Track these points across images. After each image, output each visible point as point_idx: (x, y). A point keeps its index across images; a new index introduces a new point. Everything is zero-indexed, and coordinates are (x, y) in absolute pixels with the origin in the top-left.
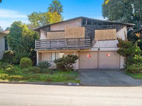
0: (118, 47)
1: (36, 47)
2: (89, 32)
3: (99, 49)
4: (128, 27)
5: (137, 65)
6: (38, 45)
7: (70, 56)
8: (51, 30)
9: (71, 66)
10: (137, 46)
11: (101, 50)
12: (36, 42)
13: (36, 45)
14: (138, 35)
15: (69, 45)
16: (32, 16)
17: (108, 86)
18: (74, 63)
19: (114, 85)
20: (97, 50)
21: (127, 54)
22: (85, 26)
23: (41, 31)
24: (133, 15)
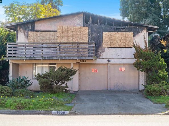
0: (135, 58)
1: (8, 55)
2: (95, 35)
3: (109, 61)
4: (148, 30)
5: (160, 84)
6: (13, 52)
7: (63, 70)
8: (36, 29)
9: (64, 85)
10: (160, 58)
11: (112, 61)
12: (8, 46)
13: (8, 52)
14: (164, 43)
15: (62, 53)
16: (10, 7)
17: (114, 114)
18: (68, 80)
19: (122, 112)
20: (106, 61)
21: (147, 69)
22: (89, 26)
23: (18, 29)
24: (162, 18)
